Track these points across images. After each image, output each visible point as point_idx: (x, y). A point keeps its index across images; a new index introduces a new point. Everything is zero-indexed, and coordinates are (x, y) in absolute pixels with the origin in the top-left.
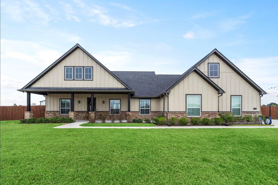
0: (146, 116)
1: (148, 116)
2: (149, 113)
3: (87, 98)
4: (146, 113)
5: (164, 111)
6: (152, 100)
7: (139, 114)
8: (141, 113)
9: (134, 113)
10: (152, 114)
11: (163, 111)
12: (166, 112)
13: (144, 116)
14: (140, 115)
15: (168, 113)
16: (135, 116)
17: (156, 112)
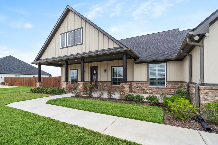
0: (158, 88)
1: (163, 88)
2: (163, 84)
3: (91, 67)
4: (159, 84)
5: (190, 82)
6: (169, 64)
7: (147, 85)
8: (151, 84)
9: (140, 84)
10: (169, 86)
11: (188, 80)
12: (195, 84)
13: (156, 88)
14: (149, 86)
15: (201, 87)
16: (141, 89)
17: (176, 83)
